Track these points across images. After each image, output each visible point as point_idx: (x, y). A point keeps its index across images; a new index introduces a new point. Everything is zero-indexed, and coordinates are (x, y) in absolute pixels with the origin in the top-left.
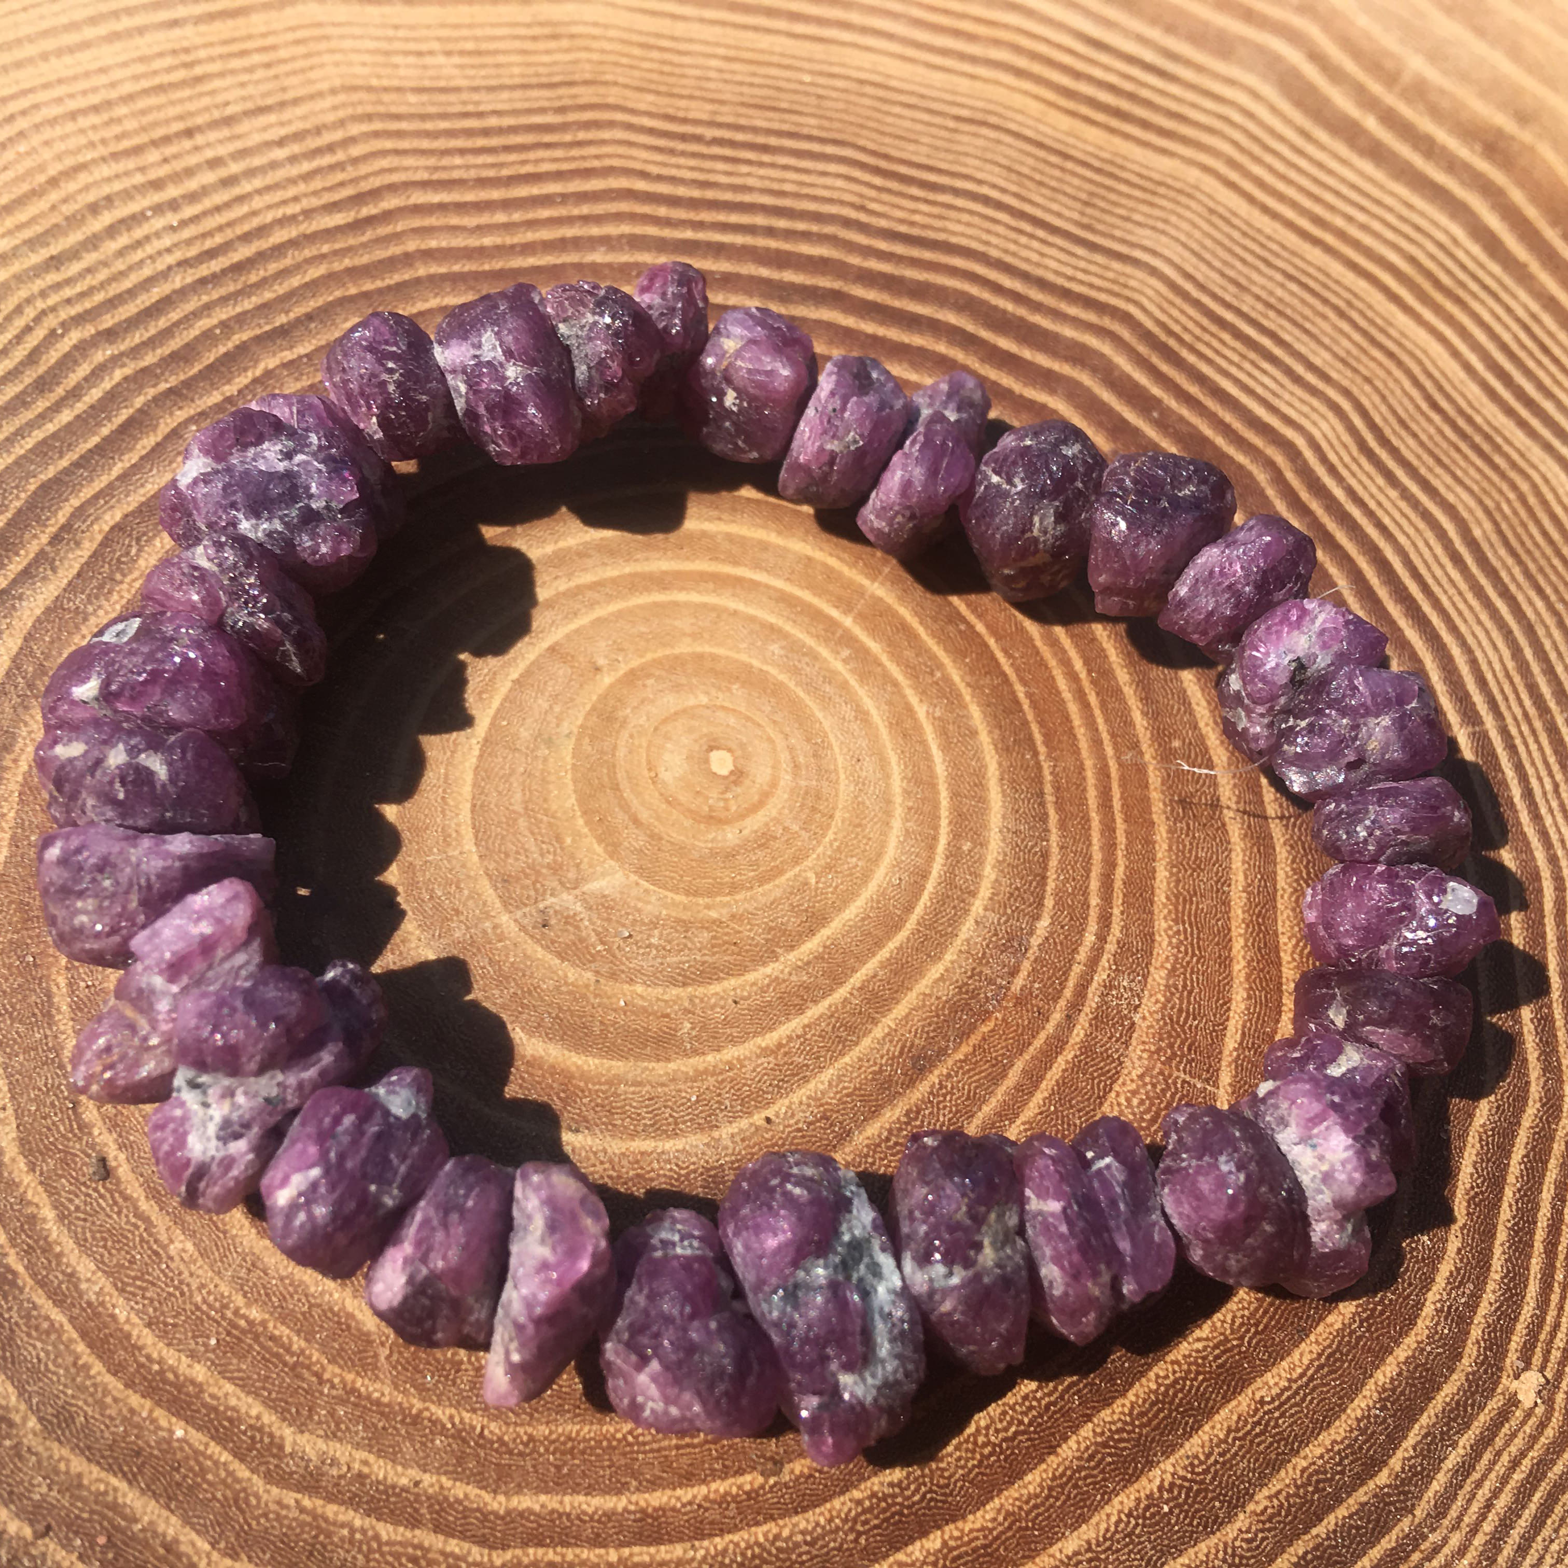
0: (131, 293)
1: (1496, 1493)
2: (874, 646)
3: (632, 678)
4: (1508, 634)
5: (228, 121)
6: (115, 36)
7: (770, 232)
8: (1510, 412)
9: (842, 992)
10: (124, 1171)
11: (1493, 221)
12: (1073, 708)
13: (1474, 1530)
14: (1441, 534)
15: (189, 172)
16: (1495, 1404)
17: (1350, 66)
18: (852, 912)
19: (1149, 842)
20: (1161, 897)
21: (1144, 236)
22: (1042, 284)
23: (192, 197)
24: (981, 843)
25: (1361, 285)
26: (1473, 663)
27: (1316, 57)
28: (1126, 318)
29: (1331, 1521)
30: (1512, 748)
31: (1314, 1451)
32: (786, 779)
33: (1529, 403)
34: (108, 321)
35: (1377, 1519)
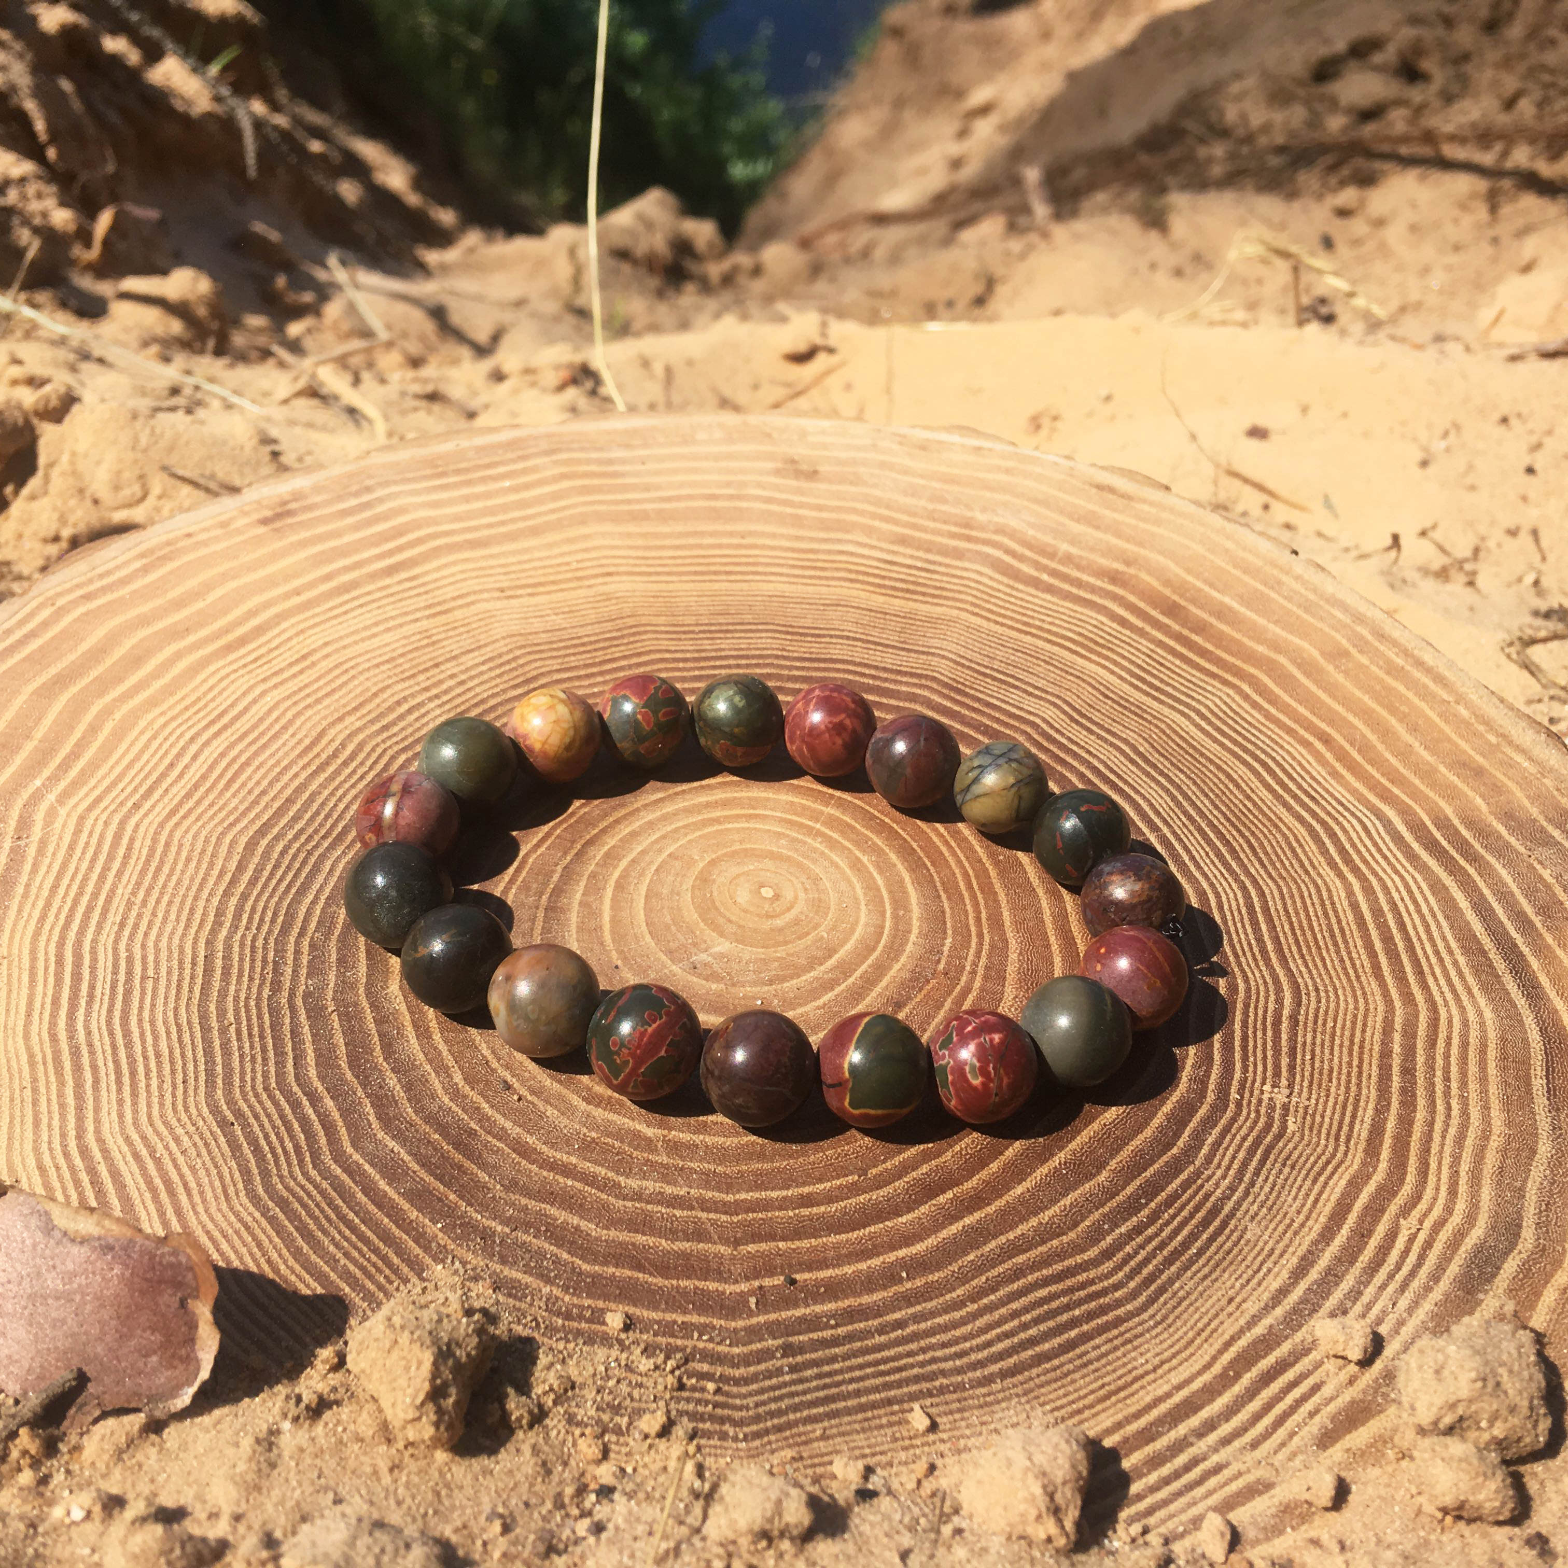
1: (1237, 1152)
2: (835, 835)
3: (713, 863)
4: (1167, 791)
5: (455, 658)
6: (388, 630)
7: (738, 666)
8: (1148, 694)
9: (851, 980)
10: (516, 1085)
11: (1121, 611)
12: (944, 849)
13: (1228, 1168)
14: (1122, 752)
15: (441, 682)
16: (1229, 1115)
17: (1028, 553)
18: (848, 946)
19: (996, 901)
20: (1007, 923)
21: (936, 643)
22: (885, 669)
23: (446, 692)
24: (907, 910)
25: (1055, 649)
26: (1151, 805)
27: (1009, 552)
28: (934, 679)
29: (1151, 1170)
30: (1180, 840)
31: (1137, 1142)
32: (802, 895)
33: (1157, 689)
35: (1175, 1167)
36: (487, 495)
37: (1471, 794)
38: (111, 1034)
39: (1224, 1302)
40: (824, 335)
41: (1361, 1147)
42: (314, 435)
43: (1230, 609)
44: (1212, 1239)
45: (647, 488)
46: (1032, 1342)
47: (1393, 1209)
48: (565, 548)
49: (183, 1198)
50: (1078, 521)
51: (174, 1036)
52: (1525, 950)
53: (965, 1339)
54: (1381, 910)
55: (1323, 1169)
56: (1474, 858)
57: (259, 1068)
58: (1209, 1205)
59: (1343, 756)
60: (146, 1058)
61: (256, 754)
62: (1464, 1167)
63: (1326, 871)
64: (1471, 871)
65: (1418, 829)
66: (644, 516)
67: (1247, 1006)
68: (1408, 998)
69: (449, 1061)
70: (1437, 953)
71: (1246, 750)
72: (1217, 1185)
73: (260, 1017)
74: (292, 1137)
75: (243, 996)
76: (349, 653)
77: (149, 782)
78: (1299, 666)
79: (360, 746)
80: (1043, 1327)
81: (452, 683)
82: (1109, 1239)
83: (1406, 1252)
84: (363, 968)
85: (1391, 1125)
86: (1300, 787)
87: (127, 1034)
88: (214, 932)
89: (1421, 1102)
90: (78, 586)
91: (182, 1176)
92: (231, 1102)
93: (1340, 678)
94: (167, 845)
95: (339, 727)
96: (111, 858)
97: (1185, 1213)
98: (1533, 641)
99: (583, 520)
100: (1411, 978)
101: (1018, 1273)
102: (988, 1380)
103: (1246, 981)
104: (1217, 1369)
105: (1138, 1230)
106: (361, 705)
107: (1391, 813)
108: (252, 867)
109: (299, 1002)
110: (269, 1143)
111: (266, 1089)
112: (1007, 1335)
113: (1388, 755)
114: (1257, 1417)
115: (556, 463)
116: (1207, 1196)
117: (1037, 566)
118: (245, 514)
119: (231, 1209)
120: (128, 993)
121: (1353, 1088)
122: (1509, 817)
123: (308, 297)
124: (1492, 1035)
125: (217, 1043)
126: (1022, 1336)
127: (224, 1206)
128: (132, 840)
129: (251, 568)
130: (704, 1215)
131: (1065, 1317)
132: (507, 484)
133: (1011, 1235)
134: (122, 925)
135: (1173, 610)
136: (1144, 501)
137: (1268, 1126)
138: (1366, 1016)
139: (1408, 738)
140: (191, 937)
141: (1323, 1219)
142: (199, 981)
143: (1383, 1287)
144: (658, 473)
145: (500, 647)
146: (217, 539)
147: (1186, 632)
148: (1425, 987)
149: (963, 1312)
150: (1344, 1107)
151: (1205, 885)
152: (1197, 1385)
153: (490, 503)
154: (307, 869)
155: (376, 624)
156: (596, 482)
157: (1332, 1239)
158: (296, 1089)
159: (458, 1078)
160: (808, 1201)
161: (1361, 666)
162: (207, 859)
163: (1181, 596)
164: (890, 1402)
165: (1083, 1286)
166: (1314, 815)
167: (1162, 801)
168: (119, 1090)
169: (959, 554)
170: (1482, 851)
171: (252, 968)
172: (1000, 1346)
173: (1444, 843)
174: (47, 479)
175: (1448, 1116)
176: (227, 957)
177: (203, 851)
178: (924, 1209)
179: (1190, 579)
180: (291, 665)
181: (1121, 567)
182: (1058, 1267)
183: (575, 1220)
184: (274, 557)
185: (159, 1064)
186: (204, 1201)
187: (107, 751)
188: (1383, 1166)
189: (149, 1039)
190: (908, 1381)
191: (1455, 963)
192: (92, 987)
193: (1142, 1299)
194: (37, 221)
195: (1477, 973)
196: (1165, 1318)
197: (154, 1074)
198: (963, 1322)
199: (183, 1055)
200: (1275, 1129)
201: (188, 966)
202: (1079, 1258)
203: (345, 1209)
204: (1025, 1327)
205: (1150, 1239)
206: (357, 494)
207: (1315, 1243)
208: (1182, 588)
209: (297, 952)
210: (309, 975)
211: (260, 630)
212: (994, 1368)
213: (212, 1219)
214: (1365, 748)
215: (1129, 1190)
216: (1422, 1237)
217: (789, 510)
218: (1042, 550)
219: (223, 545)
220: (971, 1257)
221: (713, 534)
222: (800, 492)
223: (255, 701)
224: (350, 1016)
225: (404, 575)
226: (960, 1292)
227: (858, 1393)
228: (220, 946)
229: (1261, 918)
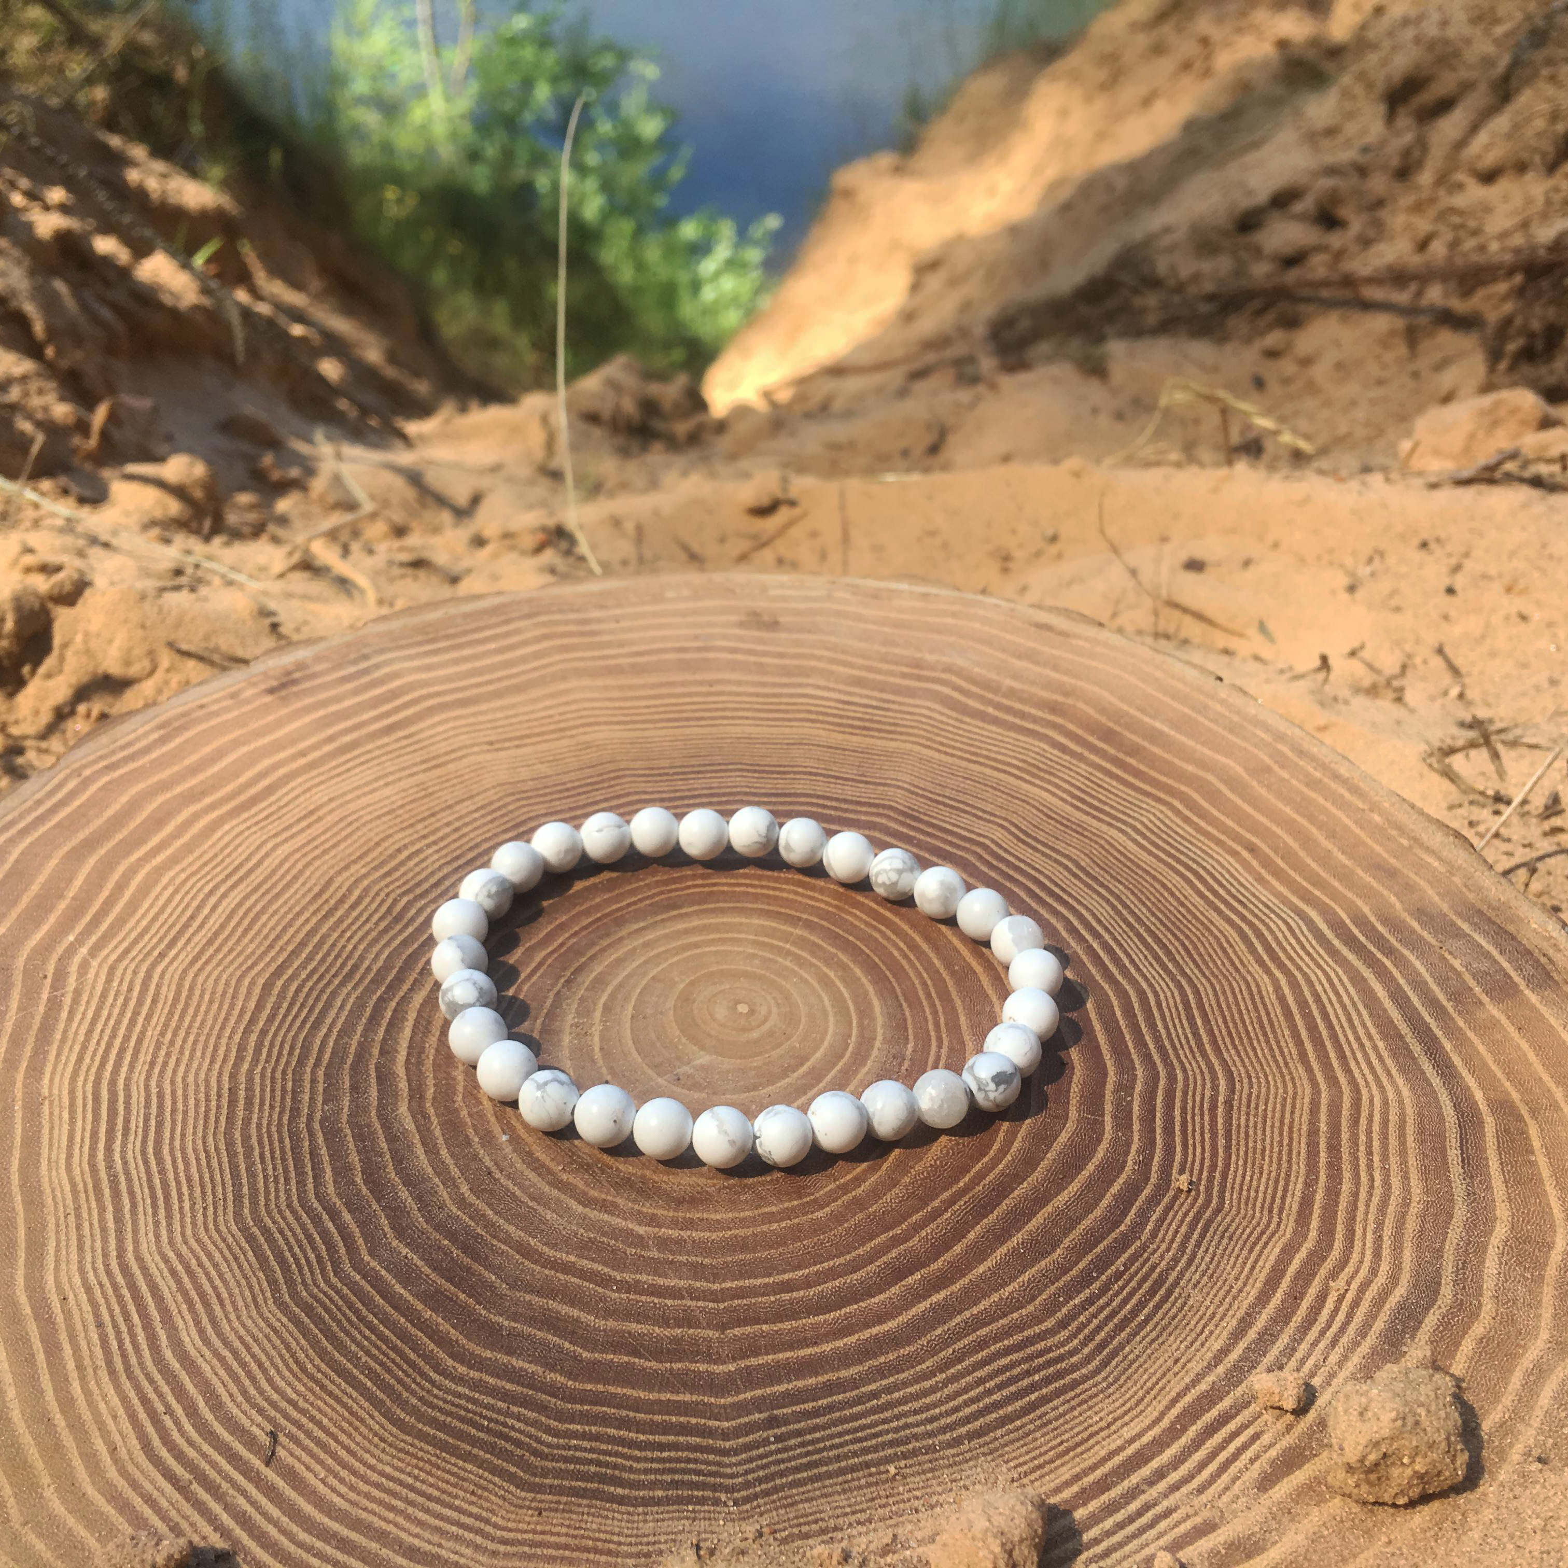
0: (426, 879)
1: (1179, 1227)
2: (804, 954)
3: (692, 983)
4: (1108, 901)
5: (449, 807)
6: (389, 784)
8: (1088, 813)
9: (822, 1085)
11: (1062, 739)
12: (904, 962)
13: (1172, 1242)
14: (1066, 868)
15: (437, 830)
16: (1171, 1193)
17: (974, 689)
18: (819, 1054)
19: (954, 1009)
20: (964, 1028)
21: (892, 774)
22: (845, 801)
23: (442, 839)
24: (873, 1019)
25: (1002, 776)
26: (1092, 914)
27: (956, 688)
28: (891, 808)
29: (1101, 1246)
30: (1120, 945)
31: (1087, 1222)
32: (775, 1010)
33: (1096, 808)
34: (418, 891)
35: (1123, 1243)
36: (475, 657)
37: (1385, 893)
38: (146, 1162)
39: (1170, 1362)
40: (785, 489)
41: (1292, 1219)
42: (311, 606)
43: (1161, 733)
44: (1158, 1307)
45: (621, 644)
46: (997, 1406)
47: (1323, 1272)
48: (548, 703)
49: (217, 1308)
50: (1020, 657)
51: (204, 1162)
52: (1439, 1033)
53: (935, 1405)
54: (1306, 1002)
55: (1259, 1239)
56: (1389, 951)
57: (281, 1187)
58: (1155, 1275)
59: (1267, 863)
60: (178, 1183)
61: (270, 902)
62: (1387, 1232)
63: (1255, 968)
64: (1388, 963)
65: (1337, 926)
66: (618, 671)
67: (1185, 1093)
68: (1333, 1081)
69: (455, 1172)
70: (1358, 1039)
71: (1179, 861)
72: (1162, 1257)
73: (281, 1141)
74: (314, 1249)
75: (265, 1122)
76: (352, 807)
77: (173, 933)
78: (1226, 782)
79: (366, 890)
80: (1005, 1392)
81: (447, 830)
82: (1064, 1310)
83: (1336, 1310)
84: (374, 1093)
85: (1319, 1196)
86: (1229, 892)
87: (160, 1161)
88: (236, 1065)
89: (1347, 1175)
90: (101, 758)
91: (215, 1288)
92: (258, 1221)
93: (1263, 792)
94: (191, 989)
95: (346, 874)
96: (140, 1002)
97: (1133, 1284)
98: (1452, 751)
99: (563, 676)
100: (1335, 1063)
101: (982, 1344)
102: (957, 1442)
103: (1184, 1070)
104: (1165, 1423)
105: (1091, 1301)
106: (365, 854)
107: (1313, 914)
108: (269, 1006)
109: (317, 1126)
110: (294, 1255)
111: (289, 1206)
112: (973, 1401)
113: (1309, 861)
114: (1202, 1465)
115: (537, 625)
116: (1154, 1268)
117: (982, 699)
118: (254, 684)
119: (261, 1315)
120: (160, 1125)
121: (1285, 1165)
122: (1421, 913)
123: (294, 472)
124: (1410, 1111)
125: (243, 1167)
126: (987, 1400)
127: (254, 1313)
128: (159, 986)
129: (259, 733)
130: (693, 1304)
131: (1025, 1382)
132: (493, 646)
133: (975, 1310)
134: (152, 1064)
135: (1108, 735)
136: (1079, 637)
137: (1208, 1201)
138: (1294, 1098)
139: (1327, 844)
140: (215, 1073)
141: (1259, 1285)
142: (225, 1111)
143: (1315, 1344)
144: (630, 630)
145: (491, 795)
146: (227, 710)
147: (1121, 756)
148: (1348, 1071)
149: (932, 1382)
150: (1277, 1182)
151: (1144, 985)
152: (1146, 1439)
153: (478, 664)
154: (320, 1005)
155: (376, 780)
156: (575, 640)
157: (1268, 1301)
158: (316, 1205)
159: (464, 1189)
160: (787, 1287)
161: (1283, 780)
162: (228, 1001)
163: (1117, 722)
164: (867, 1465)
165: (1041, 1354)
166: (1243, 918)
167: (1104, 911)
168: (155, 1214)
169: (911, 693)
170: (1397, 945)
171: (273, 1097)
172: (968, 1411)
173: (1362, 939)
174: (62, 659)
175: (1372, 1187)
176: (249, 1089)
177: (224, 993)
178: (895, 1290)
179: (1125, 707)
180: (299, 820)
181: (1060, 698)
182: (1018, 1337)
183: (575, 1313)
184: (279, 723)
185: (191, 1187)
186: (236, 1309)
187: (133, 906)
188: (1313, 1234)
189: (181, 1166)
190: (883, 1446)
191: (1375, 1047)
192: (127, 1121)
193: (1096, 1362)
194: (40, 416)
195: (1394, 1055)
196: (1116, 1380)
197: (186, 1197)
198: (933, 1390)
199: (212, 1179)
200: (1214, 1204)
201: (214, 1097)
202: (1037, 1329)
203: (364, 1312)
204: (989, 1392)
205: (1102, 1308)
206: (355, 662)
207: (1253, 1306)
208: (1117, 716)
209: (314, 1081)
210: (325, 1102)
211: (270, 790)
212: (963, 1430)
213: (244, 1326)
214: (1288, 855)
215: (1081, 1265)
216: (1349, 1296)
217: (752, 659)
218: (987, 685)
219: (236, 713)
220: (939, 1331)
221: (683, 684)
222: (761, 641)
223: (267, 855)
224: (363, 1136)
225: (401, 734)
226: (929, 1363)
227: (838, 1458)
228: (242, 1079)
229: (1196, 1013)
